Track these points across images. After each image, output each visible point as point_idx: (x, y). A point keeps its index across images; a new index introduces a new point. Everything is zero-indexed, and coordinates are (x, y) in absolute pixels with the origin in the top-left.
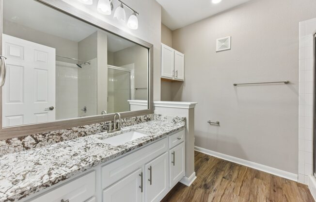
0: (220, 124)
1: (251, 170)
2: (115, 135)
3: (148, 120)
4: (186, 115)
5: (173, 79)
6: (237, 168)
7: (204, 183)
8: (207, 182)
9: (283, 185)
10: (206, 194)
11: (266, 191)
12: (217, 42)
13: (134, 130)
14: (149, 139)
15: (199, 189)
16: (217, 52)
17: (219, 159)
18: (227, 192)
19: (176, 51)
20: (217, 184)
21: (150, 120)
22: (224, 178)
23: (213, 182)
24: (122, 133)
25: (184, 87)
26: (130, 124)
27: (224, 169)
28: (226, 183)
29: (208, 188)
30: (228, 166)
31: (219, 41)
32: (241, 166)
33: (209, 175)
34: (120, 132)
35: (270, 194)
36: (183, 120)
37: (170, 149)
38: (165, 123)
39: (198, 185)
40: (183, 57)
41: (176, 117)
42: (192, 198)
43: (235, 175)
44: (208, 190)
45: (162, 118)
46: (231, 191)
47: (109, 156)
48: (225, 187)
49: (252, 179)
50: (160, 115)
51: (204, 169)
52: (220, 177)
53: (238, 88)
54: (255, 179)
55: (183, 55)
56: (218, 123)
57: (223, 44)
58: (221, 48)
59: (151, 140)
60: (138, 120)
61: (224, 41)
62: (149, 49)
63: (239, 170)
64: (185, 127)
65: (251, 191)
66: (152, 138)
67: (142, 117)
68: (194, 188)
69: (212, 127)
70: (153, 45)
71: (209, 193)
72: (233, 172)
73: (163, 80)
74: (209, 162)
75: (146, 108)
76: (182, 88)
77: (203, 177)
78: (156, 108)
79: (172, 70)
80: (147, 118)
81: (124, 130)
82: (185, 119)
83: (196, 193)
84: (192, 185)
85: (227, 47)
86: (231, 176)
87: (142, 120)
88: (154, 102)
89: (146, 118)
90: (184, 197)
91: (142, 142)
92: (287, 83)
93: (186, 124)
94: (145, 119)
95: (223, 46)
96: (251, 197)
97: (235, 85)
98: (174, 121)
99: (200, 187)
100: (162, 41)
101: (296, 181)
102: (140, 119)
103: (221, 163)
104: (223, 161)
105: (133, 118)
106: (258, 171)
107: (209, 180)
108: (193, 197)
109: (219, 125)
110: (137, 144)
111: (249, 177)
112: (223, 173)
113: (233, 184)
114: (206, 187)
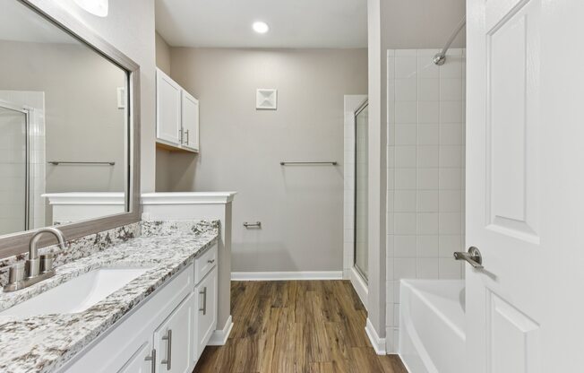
0: (262, 225)
1: (300, 282)
2: (41, 292)
3: (129, 236)
4: (220, 215)
5: (180, 147)
6: (286, 285)
7: (247, 327)
8: (251, 325)
9: (332, 288)
10: (254, 342)
11: (320, 303)
12: (258, 93)
13: (99, 267)
14: (165, 272)
15: (242, 341)
16: (257, 109)
17: (261, 282)
18: (281, 325)
19: (184, 91)
20: (266, 320)
21: (131, 236)
22: (272, 307)
23: (260, 319)
24: (62, 281)
25: (198, 163)
26: (79, 254)
27: (270, 294)
28: (276, 315)
29: (255, 332)
30: (274, 288)
31: (261, 92)
32: (289, 282)
33: (252, 311)
34: (56, 279)
35: (324, 303)
36: (215, 226)
37: (197, 286)
38: (174, 237)
39: (239, 335)
40: (197, 107)
41: (199, 221)
42: (234, 361)
43: (285, 297)
44: (256, 335)
45: (165, 228)
46: (285, 321)
47: (81, 337)
48: (276, 319)
49: (305, 294)
50: (158, 223)
51: (242, 305)
52: (268, 308)
53: (286, 168)
54: (307, 293)
55: (197, 102)
56: (259, 224)
57: (266, 99)
58: (263, 105)
59: (170, 274)
60: (103, 240)
61: (268, 94)
62: (128, 73)
63: (288, 288)
64: (218, 238)
65: (306, 309)
66: (170, 270)
67: (112, 232)
68: (234, 342)
69: (251, 231)
70: (139, 67)
71: (257, 340)
72: (282, 294)
73: (161, 148)
74: (246, 291)
75: (121, 210)
76: (195, 165)
77: (243, 318)
78: (145, 208)
79: (178, 128)
80: (126, 234)
81: (68, 271)
82: (218, 224)
83: (237, 348)
84: (228, 339)
85: (272, 105)
86: (280, 300)
87: (113, 239)
88: (142, 195)
89: (122, 234)
90: (219, 368)
91: (153, 283)
92: (335, 164)
93: (219, 233)
94: (120, 237)
95: (267, 103)
96: (309, 318)
97: (283, 164)
98: (196, 230)
99: (243, 337)
100: (158, 65)
101: (341, 278)
102: (108, 239)
103: (265, 286)
104: (266, 282)
105: (89, 237)
106: (308, 282)
107: (253, 320)
108: (235, 357)
109: (260, 228)
110: (142, 290)
111: (301, 293)
112: (269, 301)
113: (285, 311)
114: (252, 331)
